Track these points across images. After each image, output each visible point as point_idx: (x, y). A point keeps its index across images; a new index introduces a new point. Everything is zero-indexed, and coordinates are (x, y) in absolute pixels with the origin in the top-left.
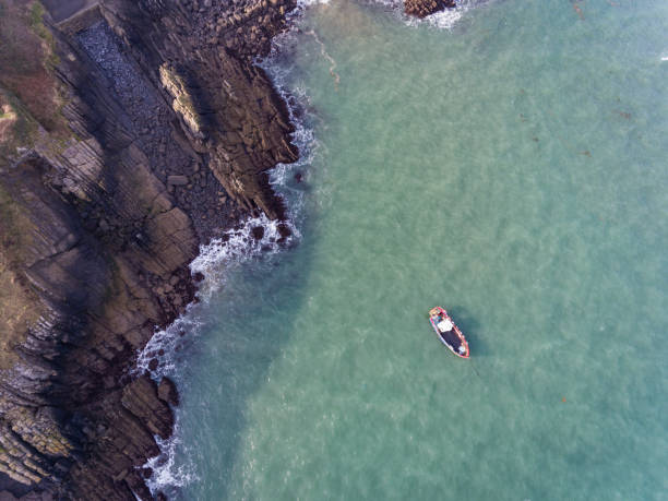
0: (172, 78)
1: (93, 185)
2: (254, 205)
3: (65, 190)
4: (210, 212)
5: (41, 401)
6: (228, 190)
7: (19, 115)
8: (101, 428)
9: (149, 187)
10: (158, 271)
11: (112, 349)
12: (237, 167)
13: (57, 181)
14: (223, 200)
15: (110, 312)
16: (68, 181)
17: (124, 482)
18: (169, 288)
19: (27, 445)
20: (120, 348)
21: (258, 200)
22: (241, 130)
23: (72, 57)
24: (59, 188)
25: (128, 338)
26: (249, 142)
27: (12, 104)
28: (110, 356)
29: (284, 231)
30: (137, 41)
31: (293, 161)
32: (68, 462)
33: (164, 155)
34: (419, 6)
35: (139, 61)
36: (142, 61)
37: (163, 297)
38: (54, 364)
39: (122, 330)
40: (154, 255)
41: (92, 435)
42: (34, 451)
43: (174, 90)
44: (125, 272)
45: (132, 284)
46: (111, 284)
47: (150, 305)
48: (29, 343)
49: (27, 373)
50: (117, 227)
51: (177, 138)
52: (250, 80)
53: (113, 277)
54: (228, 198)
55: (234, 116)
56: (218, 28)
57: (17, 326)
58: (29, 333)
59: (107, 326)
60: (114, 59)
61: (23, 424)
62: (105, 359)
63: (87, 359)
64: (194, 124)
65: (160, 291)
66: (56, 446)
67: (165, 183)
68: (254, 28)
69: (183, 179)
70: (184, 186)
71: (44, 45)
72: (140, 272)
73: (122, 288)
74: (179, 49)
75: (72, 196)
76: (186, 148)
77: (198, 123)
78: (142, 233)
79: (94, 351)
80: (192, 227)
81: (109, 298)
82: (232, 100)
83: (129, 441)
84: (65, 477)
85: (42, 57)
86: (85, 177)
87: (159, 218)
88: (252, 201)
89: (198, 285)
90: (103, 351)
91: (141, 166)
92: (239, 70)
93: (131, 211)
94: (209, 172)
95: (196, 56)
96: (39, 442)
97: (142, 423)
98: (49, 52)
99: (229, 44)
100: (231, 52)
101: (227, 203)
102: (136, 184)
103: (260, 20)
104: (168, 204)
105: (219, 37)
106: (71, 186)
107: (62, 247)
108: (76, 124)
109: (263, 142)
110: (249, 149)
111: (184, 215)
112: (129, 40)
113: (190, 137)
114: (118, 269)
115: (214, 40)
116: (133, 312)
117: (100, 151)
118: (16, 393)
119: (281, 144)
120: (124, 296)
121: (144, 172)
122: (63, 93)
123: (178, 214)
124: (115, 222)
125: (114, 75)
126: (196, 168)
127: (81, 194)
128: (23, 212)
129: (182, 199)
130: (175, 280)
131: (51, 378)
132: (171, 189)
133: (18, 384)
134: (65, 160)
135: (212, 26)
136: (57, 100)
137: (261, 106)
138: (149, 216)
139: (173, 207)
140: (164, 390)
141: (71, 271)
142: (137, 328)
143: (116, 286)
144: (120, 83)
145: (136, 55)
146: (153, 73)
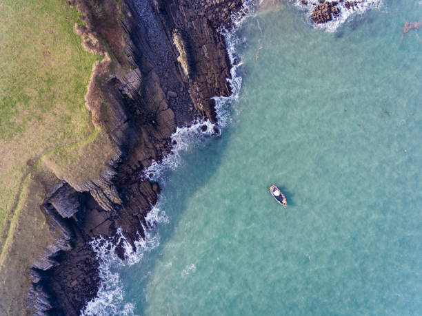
0: (179, 42)
1: (136, 92)
2: (205, 115)
3: (123, 93)
4: (184, 113)
5: (112, 183)
6: (195, 105)
7: (112, 59)
8: (132, 197)
9: (159, 96)
10: (158, 137)
11: (136, 166)
12: (201, 96)
13: (121, 88)
14: (191, 108)
15: (137, 151)
16: (126, 89)
17: (136, 216)
18: (162, 145)
19: (108, 198)
20: (139, 166)
21: (208, 113)
22: (207, 74)
23: (130, 15)
24: (121, 91)
25: (143, 163)
26: (210, 82)
27: (108, 52)
28: (135, 168)
29: (216, 130)
30: (164, 10)
31: (228, 96)
32: (120, 206)
33: (167, 78)
34: (319, 16)
35: (162, 22)
36: (164, 23)
37: (158, 148)
38: (116, 170)
39: (141, 159)
40: (158, 131)
41: (128, 199)
42: (110, 200)
43: (179, 49)
44: (144, 135)
45: (147, 140)
46: (139, 139)
47: (153, 151)
48: (111, 163)
49: (110, 174)
50: (143, 114)
51: (175, 72)
52: (216, 43)
53: (140, 136)
54: (194, 108)
55: (204, 67)
56: (206, 6)
57: (108, 156)
58: (112, 159)
59: (135, 157)
60: (149, 16)
61: (107, 191)
62: (132, 169)
63: (126, 168)
64: (186, 71)
65: (158, 146)
66: (117, 200)
67: (166, 94)
68: (225, 10)
69: (174, 94)
70: (175, 98)
71: (118, 7)
72: (150, 135)
73: (143, 141)
74: (183, 18)
75: (126, 95)
76: (178, 78)
77: (189, 71)
78: (155, 120)
79: (129, 165)
80: (175, 119)
81: (137, 145)
82: (206, 58)
83: (140, 203)
84: (118, 211)
85: (117, 14)
86: (133, 88)
87: (163, 113)
88: (204, 112)
89: (174, 146)
90: (132, 166)
91: (156, 83)
92: (212, 36)
93: (150, 107)
94: (187, 92)
95: (192, 25)
96: (112, 198)
97: (146, 198)
98: (120, 12)
99: (210, 18)
100: (209, 23)
101: (193, 111)
102: (154, 93)
103: (229, 4)
104: (166, 106)
105: (205, 12)
106: (126, 91)
107: (122, 121)
108: (130, 59)
109: (216, 84)
110: (209, 86)
111: (172, 113)
112: (160, 9)
113: (182, 75)
114: (142, 133)
115: (202, 14)
116: (146, 153)
117: (140, 75)
118: (105, 180)
119: (225, 86)
120: (143, 145)
121: (158, 87)
122: (125, 39)
123: (170, 112)
124: (143, 111)
125: (148, 25)
126: (182, 90)
127: (131, 96)
128: (110, 106)
129: (172, 104)
130: (164, 142)
131: (115, 175)
132: (168, 98)
133: (106, 177)
134: (126, 80)
135: (203, 4)
136: (123, 44)
137: (219, 62)
138: (158, 112)
139: (168, 108)
140: (155, 187)
141: (124, 132)
142: (146, 159)
143: (141, 140)
144: (151, 31)
145: (161, 17)
146: (169, 32)
